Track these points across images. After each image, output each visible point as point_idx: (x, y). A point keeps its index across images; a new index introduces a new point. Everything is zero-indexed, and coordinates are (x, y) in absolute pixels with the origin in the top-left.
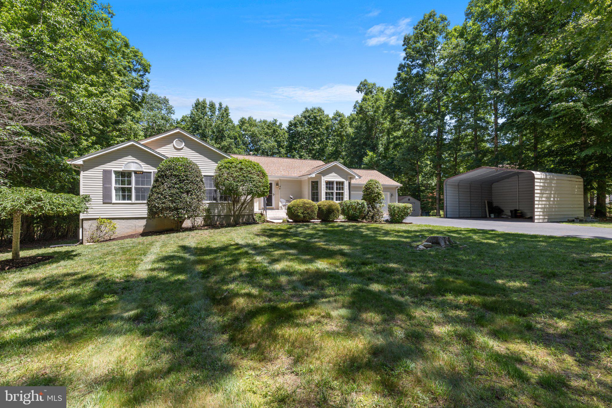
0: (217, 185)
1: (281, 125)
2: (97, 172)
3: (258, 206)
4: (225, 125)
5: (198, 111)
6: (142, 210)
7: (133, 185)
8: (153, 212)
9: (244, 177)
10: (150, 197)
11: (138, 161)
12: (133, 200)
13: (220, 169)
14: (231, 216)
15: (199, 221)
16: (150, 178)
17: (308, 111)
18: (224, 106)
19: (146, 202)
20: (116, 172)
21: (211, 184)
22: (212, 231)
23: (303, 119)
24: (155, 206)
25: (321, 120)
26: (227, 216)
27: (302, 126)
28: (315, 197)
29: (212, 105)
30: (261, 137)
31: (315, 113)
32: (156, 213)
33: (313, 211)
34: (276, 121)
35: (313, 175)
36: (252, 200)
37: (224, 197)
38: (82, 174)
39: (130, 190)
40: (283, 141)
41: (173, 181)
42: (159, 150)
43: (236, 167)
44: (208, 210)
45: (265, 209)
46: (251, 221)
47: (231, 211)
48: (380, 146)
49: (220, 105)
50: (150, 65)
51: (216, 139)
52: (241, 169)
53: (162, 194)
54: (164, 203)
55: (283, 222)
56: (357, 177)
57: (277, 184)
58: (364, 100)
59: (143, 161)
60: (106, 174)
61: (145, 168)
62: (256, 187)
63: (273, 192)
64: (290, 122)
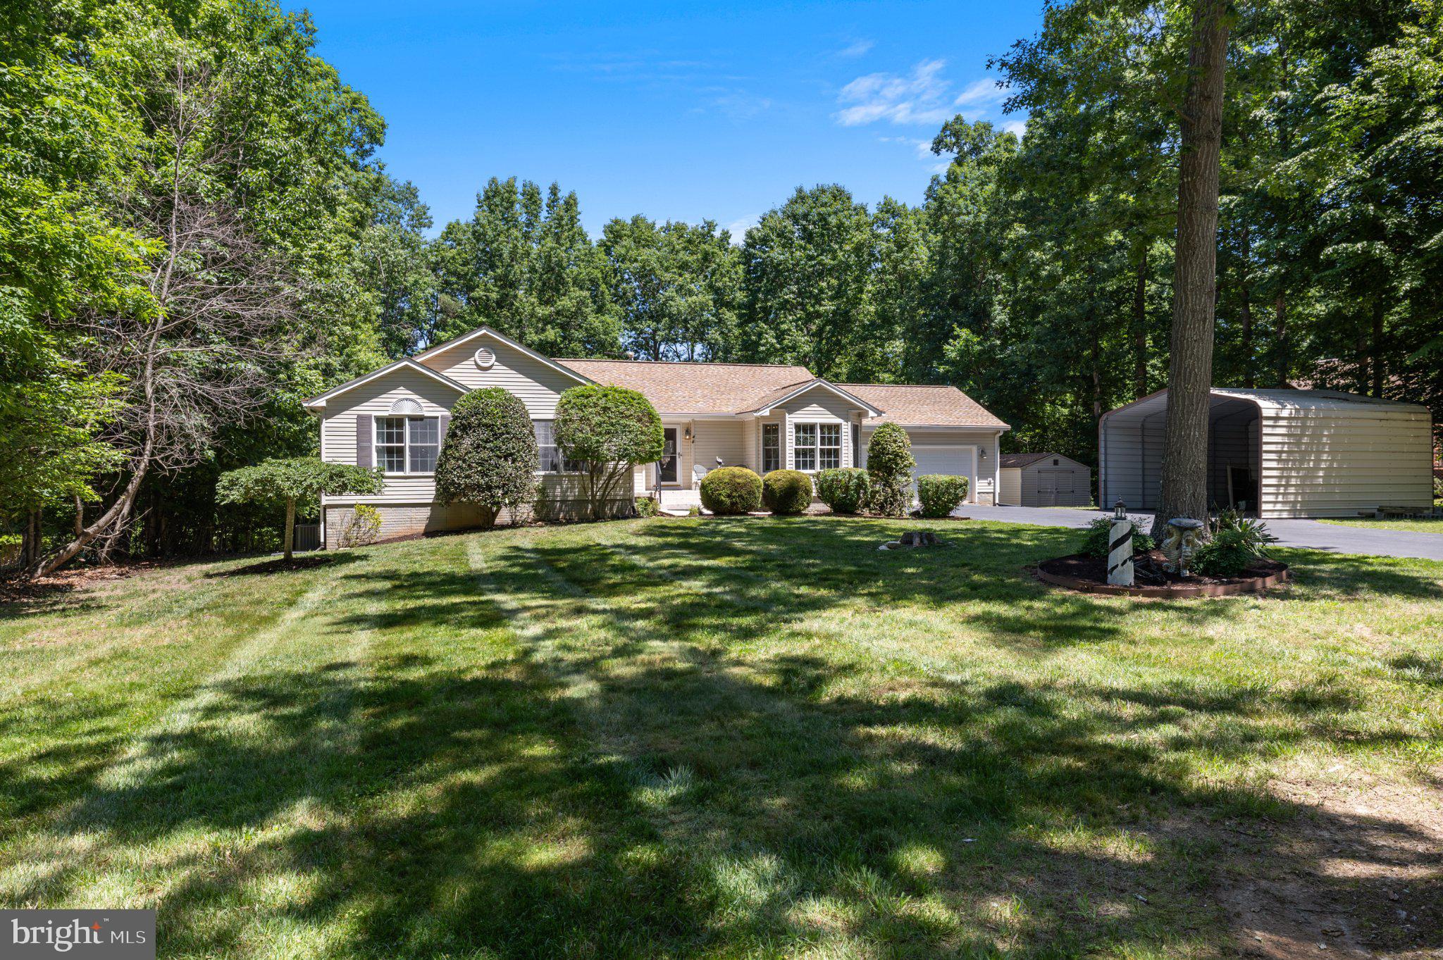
0: (559, 441)
1: (726, 236)
2: (346, 420)
3: (642, 481)
4: (566, 251)
5: (492, 211)
6: (425, 489)
7: (407, 443)
8: (446, 493)
9: (612, 425)
10: (441, 466)
11: (415, 397)
12: (408, 472)
13: (566, 410)
14: (587, 502)
15: (525, 511)
16: (436, 428)
17: (803, 198)
18: (563, 194)
19: (432, 474)
20: (378, 419)
21: (546, 437)
22: (553, 529)
23: (788, 223)
24: (453, 483)
25: (840, 225)
26: (580, 503)
27: (784, 246)
28: (771, 459)
29: (532, 196)
30: (668, 276)
31: (824, 205)
32: (454, 495)
33: (751, 493)
34: (711, 226)
35: (766, 412)
36: (630, 471)
37: (571, 464)
38: (325, 424)
39: (400, 451)
40: (732, 289)
41: (483, 437)
42: (448, 373)
43: (596, 405)
44: (542, 491)
45: (659, 488)
46: (626, 511)
47: (586, 492)
48: (998, 308)
49: (554, 190)
50: (383, 126)
51: (541, 292)
52: (605, 409)
53: (464, 461)
54: (468, 477)
55: (692, 514)
56: (871, 413)
57: (688, 432)
58: (952, 178)
59: (423, 396)
60: (362, 421)
61: (429, 409)
62: (636, 444)
63: (678, 450)
64: (749, 235)
